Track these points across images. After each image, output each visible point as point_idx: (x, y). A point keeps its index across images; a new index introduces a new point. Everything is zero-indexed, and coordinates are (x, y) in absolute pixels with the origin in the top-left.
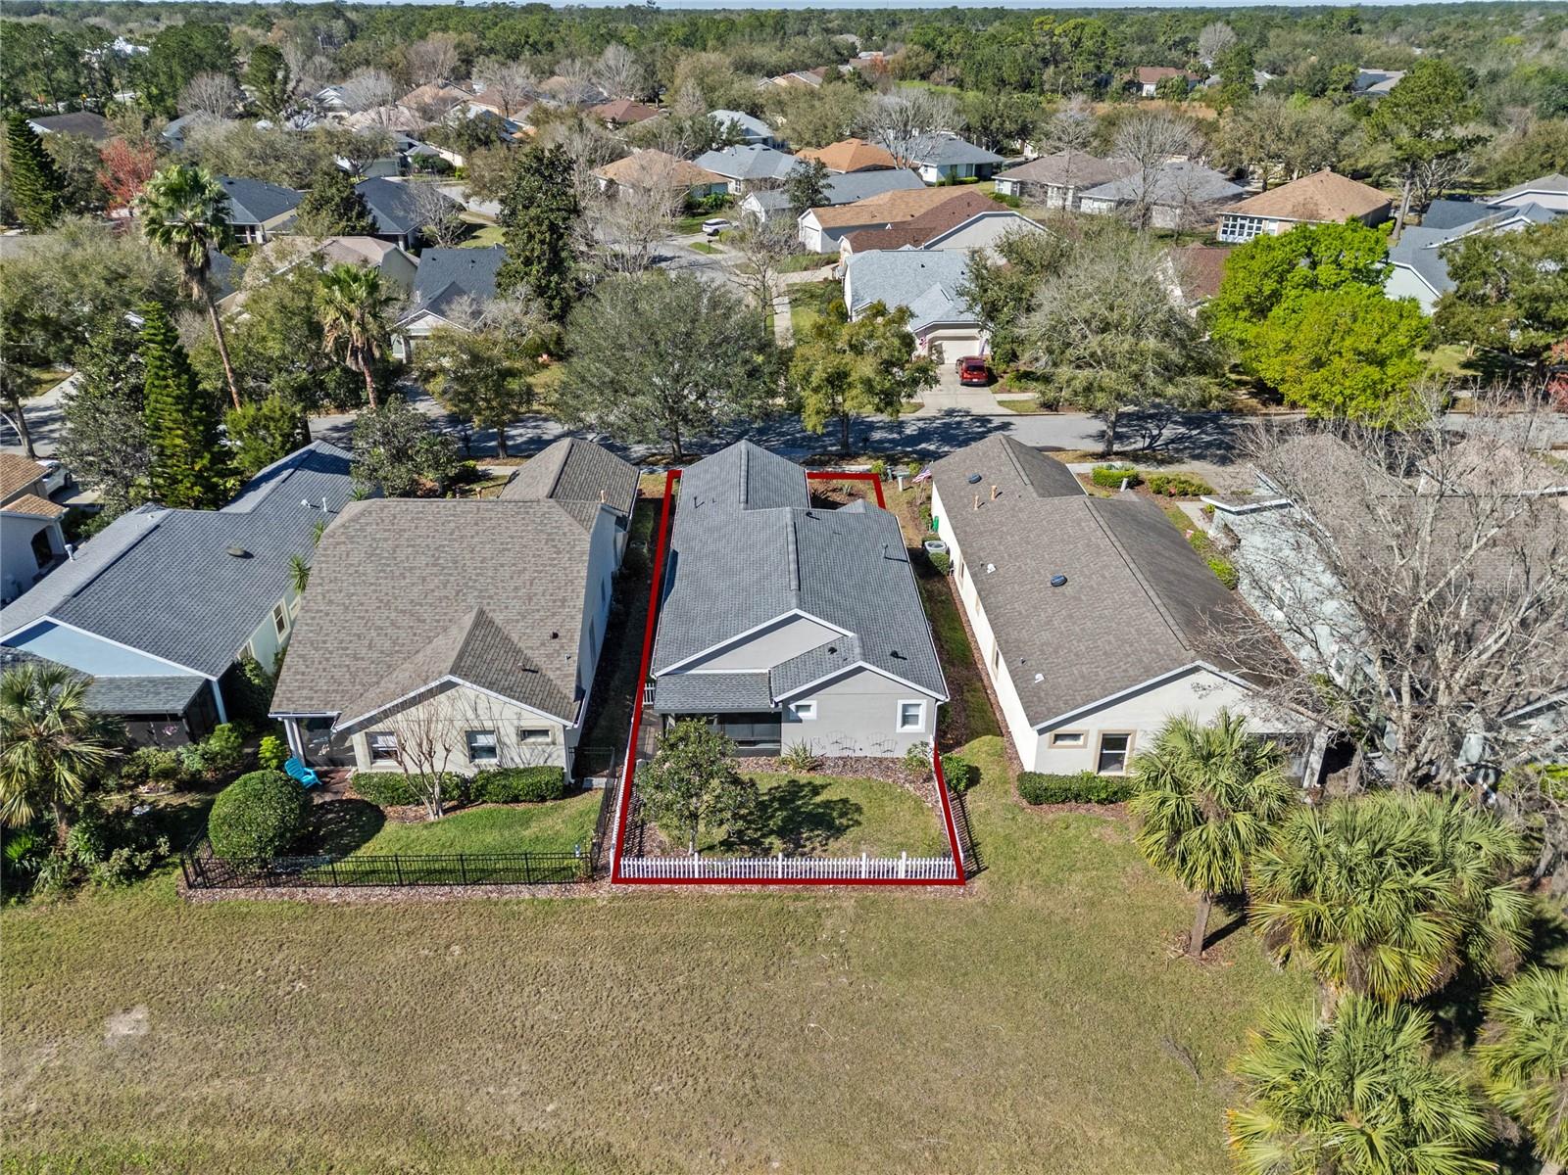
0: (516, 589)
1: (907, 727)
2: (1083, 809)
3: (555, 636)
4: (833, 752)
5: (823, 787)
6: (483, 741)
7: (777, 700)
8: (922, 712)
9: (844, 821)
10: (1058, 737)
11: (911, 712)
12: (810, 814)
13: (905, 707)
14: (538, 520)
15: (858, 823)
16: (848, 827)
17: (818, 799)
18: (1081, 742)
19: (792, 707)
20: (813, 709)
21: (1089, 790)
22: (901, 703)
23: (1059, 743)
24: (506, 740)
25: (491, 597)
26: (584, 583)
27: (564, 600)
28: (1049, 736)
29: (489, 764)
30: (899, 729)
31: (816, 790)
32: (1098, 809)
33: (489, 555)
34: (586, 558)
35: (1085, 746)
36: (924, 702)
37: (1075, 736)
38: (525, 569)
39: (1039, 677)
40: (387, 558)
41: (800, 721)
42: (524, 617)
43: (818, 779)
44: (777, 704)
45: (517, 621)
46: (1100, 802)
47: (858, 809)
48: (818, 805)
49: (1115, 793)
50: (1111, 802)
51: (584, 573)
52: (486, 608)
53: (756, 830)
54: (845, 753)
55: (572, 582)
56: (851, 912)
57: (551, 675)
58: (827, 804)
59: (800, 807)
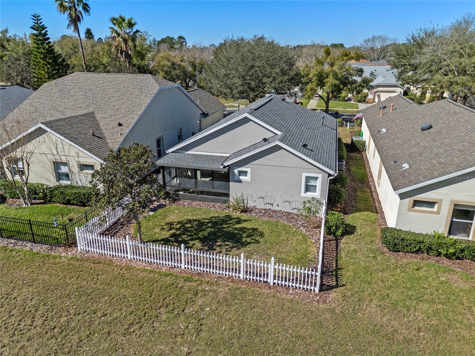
0: (114, 106)
1: (308, 193)
2: (433, 260)
3: (120, 125)
4: (260, 205)
5: (245, 221)
6: (64, 169)
7: (226, 164)
8: (318, 184)
9: (249, 240)
10: (416, 203)
11: (312, 183)
12: (229, 233)
13: (308, 179)
14: (139, 81)
15: (258, 242)
16: (250, 243)
17: (238, 226)
18: (435, 209)
19: (236, 171)
20: (249, 174)
21: (440, 245)
22: (304, 175)
23: (416, 208)
24: (73, 169)
25: (100, 108)
26: (146, 105)
27: (134, 111)
28: (408, 201)
29: (64, 182)
30: (303, 194)
31: (239, 221)
32: (446, 261)
33: (110, 93)
34: (153, 95)
35: (438, 212)
36: (320, 176)
37: (431, 204)
38: (123, 99)
39: (406, 166)
40: (66, 92)
41: (240, 181)
42: (111, 117)
43: (244, 216)
44: (225, 167)
45: (107, 118)
46: (448, 256)
47: (262, 235)
48: (236, 229)
49: (462, 251)
50: (458, 258)
51: (148, 102)
52: (96, 112)
53: (189, 236)
54: (268, 207)
55: (141, 105)
56: (221, 295)
57: (109, 141)
58: (243, 229)
59: (224, 228)
